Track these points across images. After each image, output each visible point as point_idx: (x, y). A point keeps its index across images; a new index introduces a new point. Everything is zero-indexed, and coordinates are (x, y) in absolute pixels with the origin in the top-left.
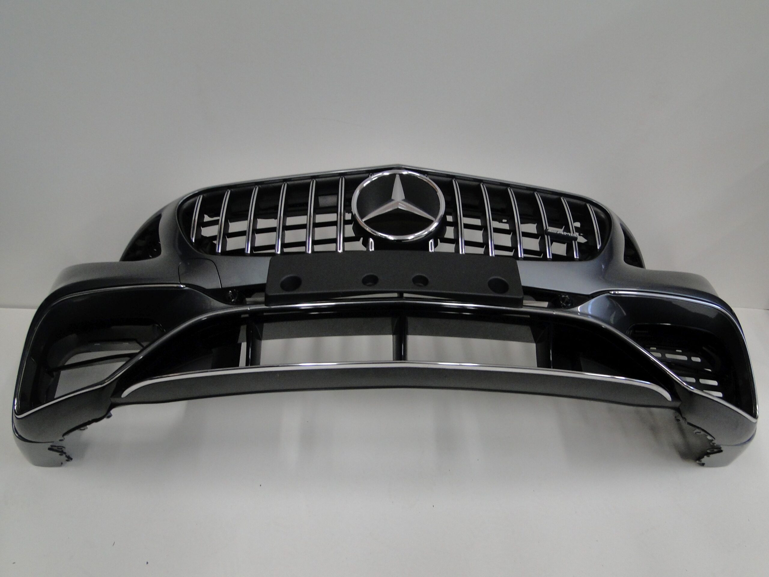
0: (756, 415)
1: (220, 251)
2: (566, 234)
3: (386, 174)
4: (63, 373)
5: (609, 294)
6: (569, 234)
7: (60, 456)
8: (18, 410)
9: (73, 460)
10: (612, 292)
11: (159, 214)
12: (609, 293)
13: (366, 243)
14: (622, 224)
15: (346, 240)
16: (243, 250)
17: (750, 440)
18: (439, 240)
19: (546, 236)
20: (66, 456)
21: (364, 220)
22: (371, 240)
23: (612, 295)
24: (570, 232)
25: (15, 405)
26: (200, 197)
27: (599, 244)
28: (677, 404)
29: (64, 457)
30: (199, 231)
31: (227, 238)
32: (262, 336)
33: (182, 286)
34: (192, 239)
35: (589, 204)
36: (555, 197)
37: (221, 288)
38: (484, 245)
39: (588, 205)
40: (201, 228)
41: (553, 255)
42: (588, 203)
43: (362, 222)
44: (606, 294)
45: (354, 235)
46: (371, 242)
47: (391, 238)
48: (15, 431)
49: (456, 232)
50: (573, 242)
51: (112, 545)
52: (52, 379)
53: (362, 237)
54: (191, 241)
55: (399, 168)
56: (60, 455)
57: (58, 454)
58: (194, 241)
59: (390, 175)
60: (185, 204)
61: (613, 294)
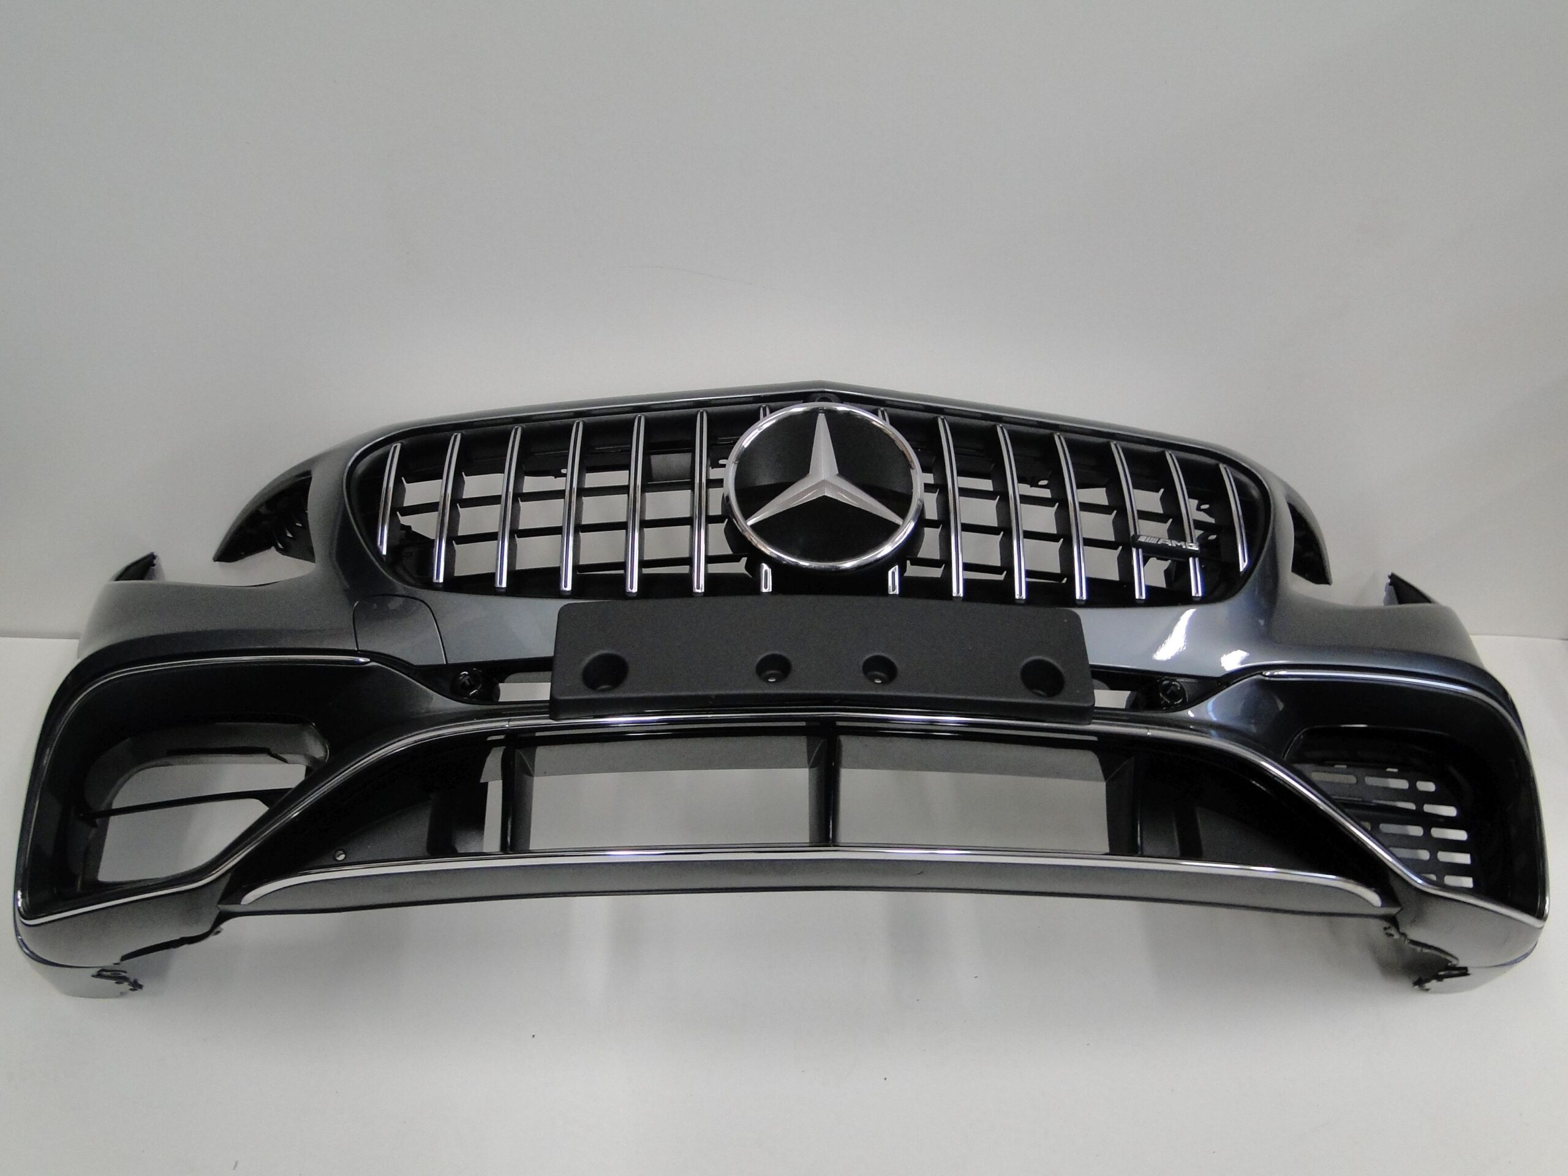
0: (1543, 913)
1: (441, 580)
2: (1177, 545)
3: (798, 409)
4: (114, 821)
5: (1260, 677)
6: (1182, 543)
7: (117, 985)
8: (26, 910)
9: (144, 988)
10: (1268, 673)
11: (306, 469)
12: (1261, 674)
14: (1292, 503)
15: (712, 559)
16: (490, 577)
17: (1526, 956)
18: (909, 563)
19: (1134, 551)
20: (131, 984)
21: (751, 522)
22: (765, 567)
23: (1267, 678)
24: (1184, 540)
25: (18, 900)
26: (395, 447)
27: (1244, 560)
28: (1393, 911)
29: (125, 986)
30: (397, 523)
31: (455, 545)
32: (533, 766)
33: (362, 660)
34: (380, 547)
35: (1225, 466)
36: (1155, 449)
37: (445, 663)
38: (1004, 567)
39: (1222, 467)
40: (399, 515)
41: (1147, 589)
42: (1224, 463)
43: (746, 525)
44: (1255, 678)
45: (728, 551)
46: (766, 573)
48: (22, 944)
49: (946, 539)
50: (1191, 560)
51: (232, 1168)
52: (94, 831)
53: (745, 556)
54: (377, 552)
56: (117, 983)
57: (112, 982)
58: (384, 552)
59: (805, 413)
60: (365, 461)
61: (1269, 676)
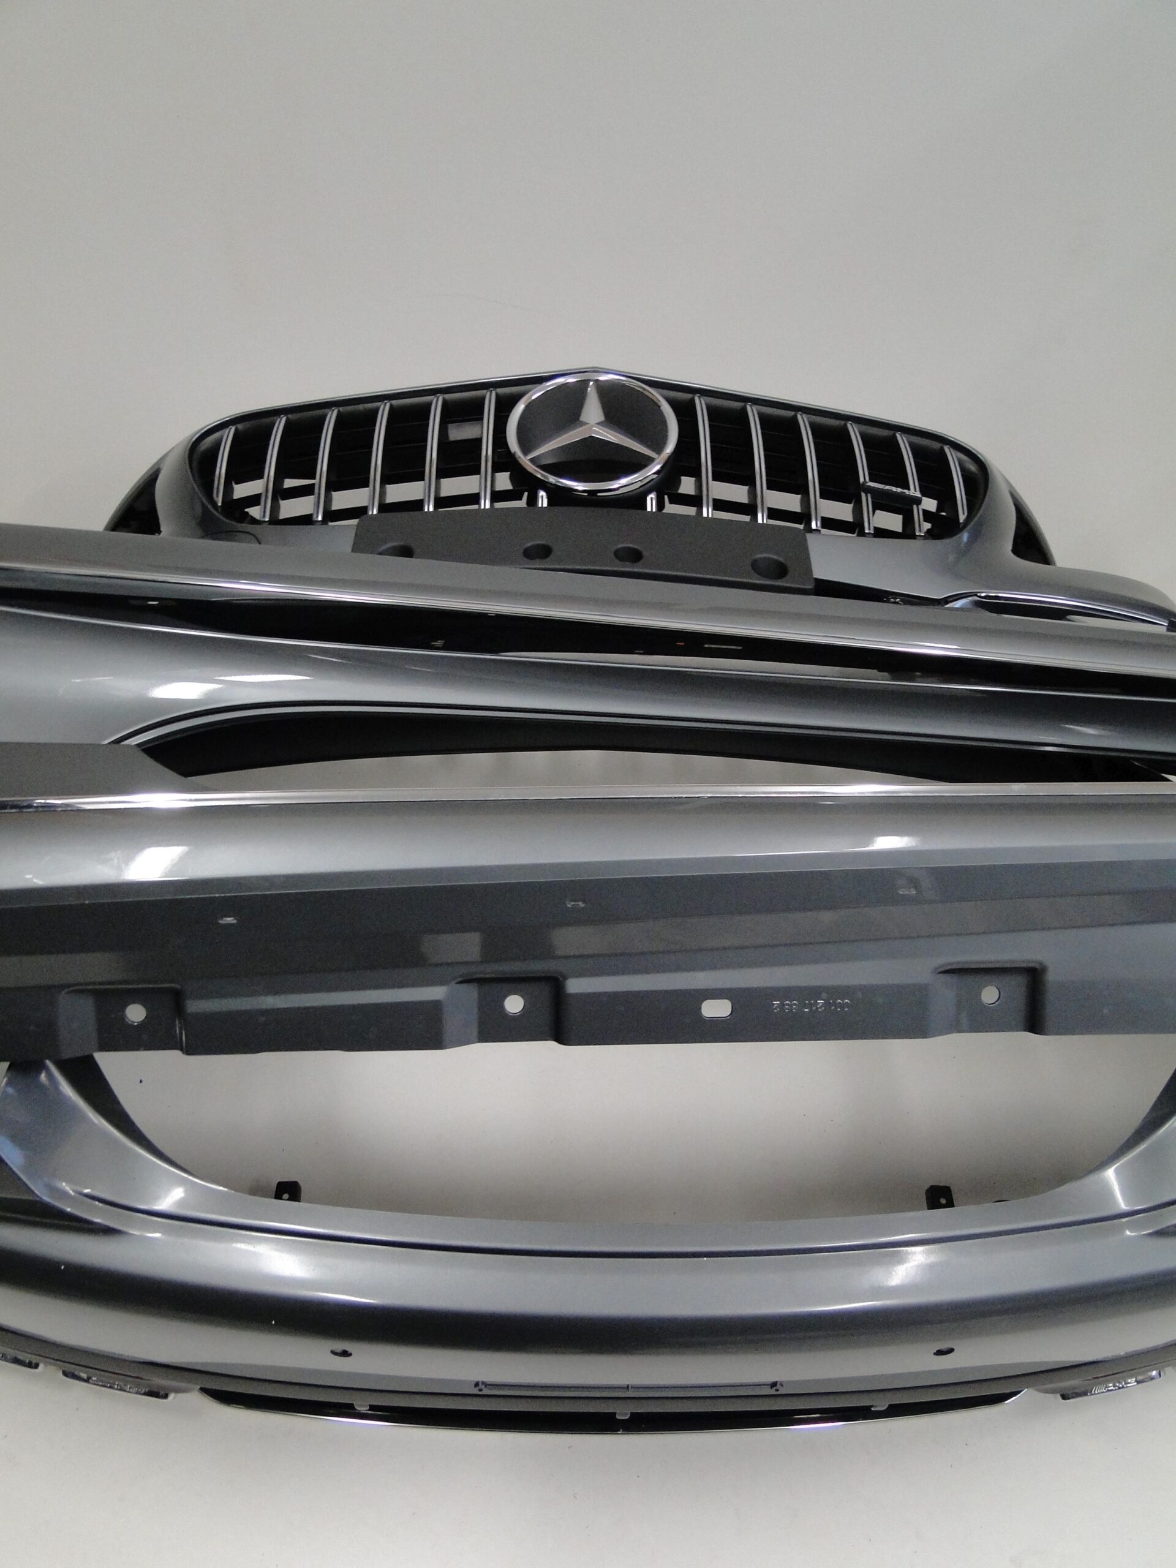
1: (268, 519)
2: (901, 493)
3: (571, 380)
5: (976, 598)
6: (906, 492)
10: (984, 594)
11: (155, 468)
12: (977, 595)
13: (532, 501)
14: (1012, 492)
15: (497, 496)
16: (310, 516)
18: (666, 497)
19: (863, 495)
21: (530, 456)
22: (543, 493)
23: (983, 600)
24: (909, 490)
26: (230, 429)
27: (964, 514)
30: (228, 490)
31: (280, 499)
34: (216, 500)
35: (950, 448)
36: (885, 431)
38: (749, 509)
39: (946, 449)
40: (232, 484)
41: (876, 529)
42: (947, 445)
43: (525, 461)
44: (970, 598)
45: (510, 487)
46: (542, 497)
47: (579, 486)
49: (699, 486)
50: (915, 507)
53: (526, 491)
54: (216, 504)
55: (597, 371)
58: (219, 504)
59: (578, 382)
60: (203, 442)
61: (984, 597)
